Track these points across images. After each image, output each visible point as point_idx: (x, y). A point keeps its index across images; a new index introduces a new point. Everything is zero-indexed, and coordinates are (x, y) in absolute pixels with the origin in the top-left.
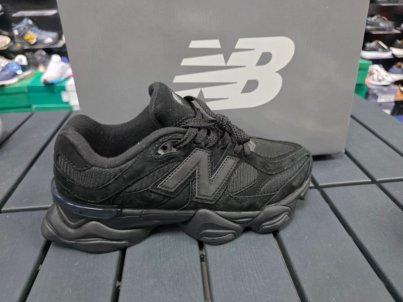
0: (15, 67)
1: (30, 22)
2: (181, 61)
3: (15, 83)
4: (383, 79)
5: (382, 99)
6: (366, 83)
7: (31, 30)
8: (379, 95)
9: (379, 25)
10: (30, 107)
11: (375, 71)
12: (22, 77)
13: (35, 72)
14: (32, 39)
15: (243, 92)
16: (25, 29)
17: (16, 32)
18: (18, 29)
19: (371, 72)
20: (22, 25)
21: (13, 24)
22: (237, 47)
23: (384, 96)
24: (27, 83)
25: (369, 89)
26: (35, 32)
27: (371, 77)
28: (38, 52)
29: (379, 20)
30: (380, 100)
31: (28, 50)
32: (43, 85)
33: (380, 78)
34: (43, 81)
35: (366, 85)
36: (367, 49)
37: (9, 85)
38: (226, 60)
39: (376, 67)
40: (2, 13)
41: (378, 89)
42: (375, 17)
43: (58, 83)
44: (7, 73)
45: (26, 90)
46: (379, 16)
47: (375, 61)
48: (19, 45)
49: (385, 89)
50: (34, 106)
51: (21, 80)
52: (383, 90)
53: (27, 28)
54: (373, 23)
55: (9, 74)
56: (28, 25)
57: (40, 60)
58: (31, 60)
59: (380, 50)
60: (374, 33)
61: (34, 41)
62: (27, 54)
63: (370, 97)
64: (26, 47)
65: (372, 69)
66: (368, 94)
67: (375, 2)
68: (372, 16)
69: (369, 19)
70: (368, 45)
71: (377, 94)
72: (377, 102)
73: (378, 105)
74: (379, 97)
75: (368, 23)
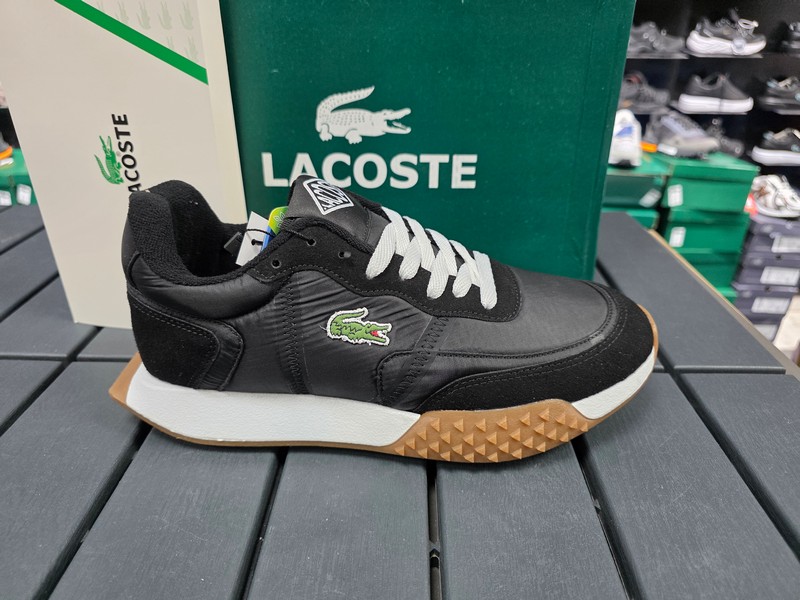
4: (786, 204)
5: (781, 246)
6: (746, 211)
8: (776, 236)
9: (794, 98)
11: (769, 189)
19: (761, 189)
23: (786, 240)
25: (753, 223)
27: (762, 200)
29: (795, 86)
30: (776, 249)
33: (780, 202)
35: (748, 215)
36: (767, 144)
39: (773, 179)
41: (774, 225)
42: (788, 82)
46: (796, 79)
47: (767, 170)
49: (789, 225)
52: (784, 226)
54: (782, 92)
59: (795, 147)
60: (782, 112)
63: (755, 240)
65: (762, 185)
66: (751, 233)
67: (786, 50)
68: (780, 79)
69: (772, 84)
70: (770, 136)
71: (772, 235)
72: (772, 253)
73: (774, 258)
74: (776, 242)
75: (770, 91)
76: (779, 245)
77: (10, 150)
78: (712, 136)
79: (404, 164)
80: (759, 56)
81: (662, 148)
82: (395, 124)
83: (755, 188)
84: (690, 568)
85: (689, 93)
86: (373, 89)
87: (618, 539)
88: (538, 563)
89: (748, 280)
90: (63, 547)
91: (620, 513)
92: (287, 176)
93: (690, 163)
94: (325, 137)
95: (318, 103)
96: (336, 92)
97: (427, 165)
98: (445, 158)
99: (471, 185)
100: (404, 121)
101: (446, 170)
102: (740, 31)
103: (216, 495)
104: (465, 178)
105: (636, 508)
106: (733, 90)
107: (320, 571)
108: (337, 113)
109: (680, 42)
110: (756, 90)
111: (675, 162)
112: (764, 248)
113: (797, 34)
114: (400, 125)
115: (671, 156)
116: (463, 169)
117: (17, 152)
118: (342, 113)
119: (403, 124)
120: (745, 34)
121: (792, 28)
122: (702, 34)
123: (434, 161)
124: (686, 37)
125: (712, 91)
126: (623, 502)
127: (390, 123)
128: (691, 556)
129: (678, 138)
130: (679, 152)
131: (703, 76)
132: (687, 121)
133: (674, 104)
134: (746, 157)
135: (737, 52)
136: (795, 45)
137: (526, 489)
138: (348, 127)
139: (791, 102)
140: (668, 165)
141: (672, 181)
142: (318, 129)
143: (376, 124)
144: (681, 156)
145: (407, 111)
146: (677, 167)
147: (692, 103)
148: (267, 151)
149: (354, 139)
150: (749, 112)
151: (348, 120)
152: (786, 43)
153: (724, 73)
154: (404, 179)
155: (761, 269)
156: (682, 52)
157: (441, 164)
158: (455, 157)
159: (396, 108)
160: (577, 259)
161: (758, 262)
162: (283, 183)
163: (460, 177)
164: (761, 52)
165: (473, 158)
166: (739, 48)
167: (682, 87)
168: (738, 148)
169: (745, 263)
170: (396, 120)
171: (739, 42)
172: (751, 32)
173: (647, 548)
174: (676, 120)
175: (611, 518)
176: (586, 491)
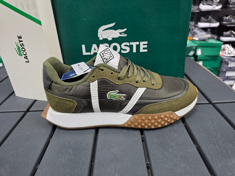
4: (232, 52)
8: (229, 62)
9: (231, 21)
11: (226, 48)
19: (224, 48)
23: (232, 63)
25: (222, 59)
27: (224, 52)
29: (231, 18)
30: (229, 66)
33: (230, 52)
35: (221, 56)
36: (224, 35)
39: (227, 45)
41: (228, 59)
42: (229, 17)
46: (231, 16)
47: (225, 43)
49: (233, 59)
52: (231, 59)
54: (227, 20)
59: (232, 36)
60: (228, 26)
63: (223, 64)
65: (224, 47)
66: (222, 62)
67: (228, 8)
68: (227, 16)
69: (225, 18)
70: (225, 33)
71: (228, 62)
73: (229, 68)
74: (229, 64)
75: (224, 20)
76: (230, 64)
78: (208, 34)
79: (125, 45)
80: (220, 10)
81: (194, 38)
82: (122, 33)
83: (222, 48)
84: (229, 164)
85: (200, 22)
86: (115, 23)
87: (204, 156)
88: (181, 166)
89: (222, 75)
90: (32, 171)
91: (204, 148)
92: (90, 51)
93: (203, 42)
94: (101, 39)
95: (98, 29)
96: (104, 25)
97: (132, 45)
98: (138, 43)
99: (146, 51)
100: (125, 32)
101: (138, 47)
102: (214, 3)
103: (78, 151)
104: (144, 49)
105: (209, 147)
106: (213, 20)
107: (113, 173)
108: (104, 31)
109: (197, 7)
110: (220, 20)
111: (198, 42)
112: (226, 66)
113: (231, 3)
114: (123, 34)
115: (197, 40)
116: (143, 46)
118: (106, 31)
119: (124, 33)
120: (216, 4)
121: (229, 1)
122: (203, 4)
123: (134, 44)
124: (199, 5)
125: (207, 21)
126: (204, 145)
127: (120, 33)
128: (228, 161)
129: (199, 35)
130: (199, 39)
131: (204, 17)
132: (201, 30)
133: (196, 25)
134: (218, 39)
135: (214, 9)
136: (231, 6)
137: (173, 143)
138: (108, 35)
139: (230, 22)
140: (196, 43)
141: (198, 48)
142: (99, 36)
143: (116, 34)
144: (200, 40)
145: (126, 29)
146: (199, 43)
147: (202, 25)
148: (83, 44)
149: (110, 39)
150: (218, 26)
151: (108, 33)
152: (228, 5)
153: (210, 16)
154: (126, 50)
155: (225, 72)
156: (197, 10)
157: (137, 45)
158: (141, 42)
159: (122, 29)
160: (179, 71)
161: (224, 70)
162: (88, 54)
163: (142, 49)
164: (221, 8)
165: (146, 43)
166: (214, 8)
167: (198, 20)
168: (216, 37)
169: (221, 70)
170: (122, 32)
171: (214, 6)
172: (217, 3)
173: (214, 159)
174: (197, 30)
175: (201, 150)
176: (192, 142)
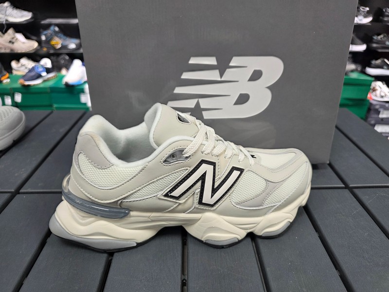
0: (41, 69)
1: (57, 29)
2: (181, 75)
3: (40, 84)
4: (386, 95)
5: (384, 115)
6: (368, 99)
7: (57, 36)
8: (381, 110)
9: (383, 43)
10: (51, 106)
11: (377, 88)
12: (46, 78)
13: (58, 74)
14: (57, 44)
15: (235, 104)
16: (51, 35)
17: (43, 38)
18: (45, 35)
19: (374, 88)
20: (49, 32)
21: (41, 30)
22: (231, 64)
23: (386, 112)
24: (50, 84)
25: (371, 104)
26: (60, 38)
27: (374, 93)
28: (62, 56)
29: (385, 38)
30: (381, 116)
31: (53, 55)
32: (63, 87)
33: (383, 94)
34: (64, 83)
35: (369, 101)
36: (372, 66)
37: (34, 85)
38: (221, 75)
39: (379, 83)
40: (32, 20)
41: (380, 105)
42: (382, 36)
43: (78, 85)
44: (33, 74)
45: (49, 90)
46: (385, 35)
48: (45, 49)
49: (387, 105)
50: (55, 106)
51: (45, 81)
52: (385, 106)
53: (53, 34)
54: (380, 41)
55: (35, 75)
56: (55, 31)
57: (64, 63)
58: (55, 64)
59: (385, 67)
60: (380, 51)
61: (59, 46)
62: (52, 58)
63: (372, 112)
64: (52, 51)
65: (375, 86)
66: (370, 109)
67: (382, 21)
68: (379, 35)
69: (375, 37)
70: (374, 62)
71: (379, 110)
72: (379, 118)
73: (380, 120)
74: (381, 113)
75: (374, 41)
76: (383, 114)
77: (8, 75)
80: (370, 24)
83: (372, 87)
102: (361, 12)
106: (357, 40)
110: (367, 40)
112: (375, 116)
113: (387, 14)
117: (11, 76)
120: (363, 14)
121: (384, 10)
134: (363, 72)
135: (360, 22)
136: (386, 19)
139: (383, 45)
150: (364, 51)
152: (381, 18)
155: (374, 125)
161: (373, 122)
164: (371, 22)
166: (360, 20)
168: (359, 68)
171: (360, 17)
172: (365, 13)
